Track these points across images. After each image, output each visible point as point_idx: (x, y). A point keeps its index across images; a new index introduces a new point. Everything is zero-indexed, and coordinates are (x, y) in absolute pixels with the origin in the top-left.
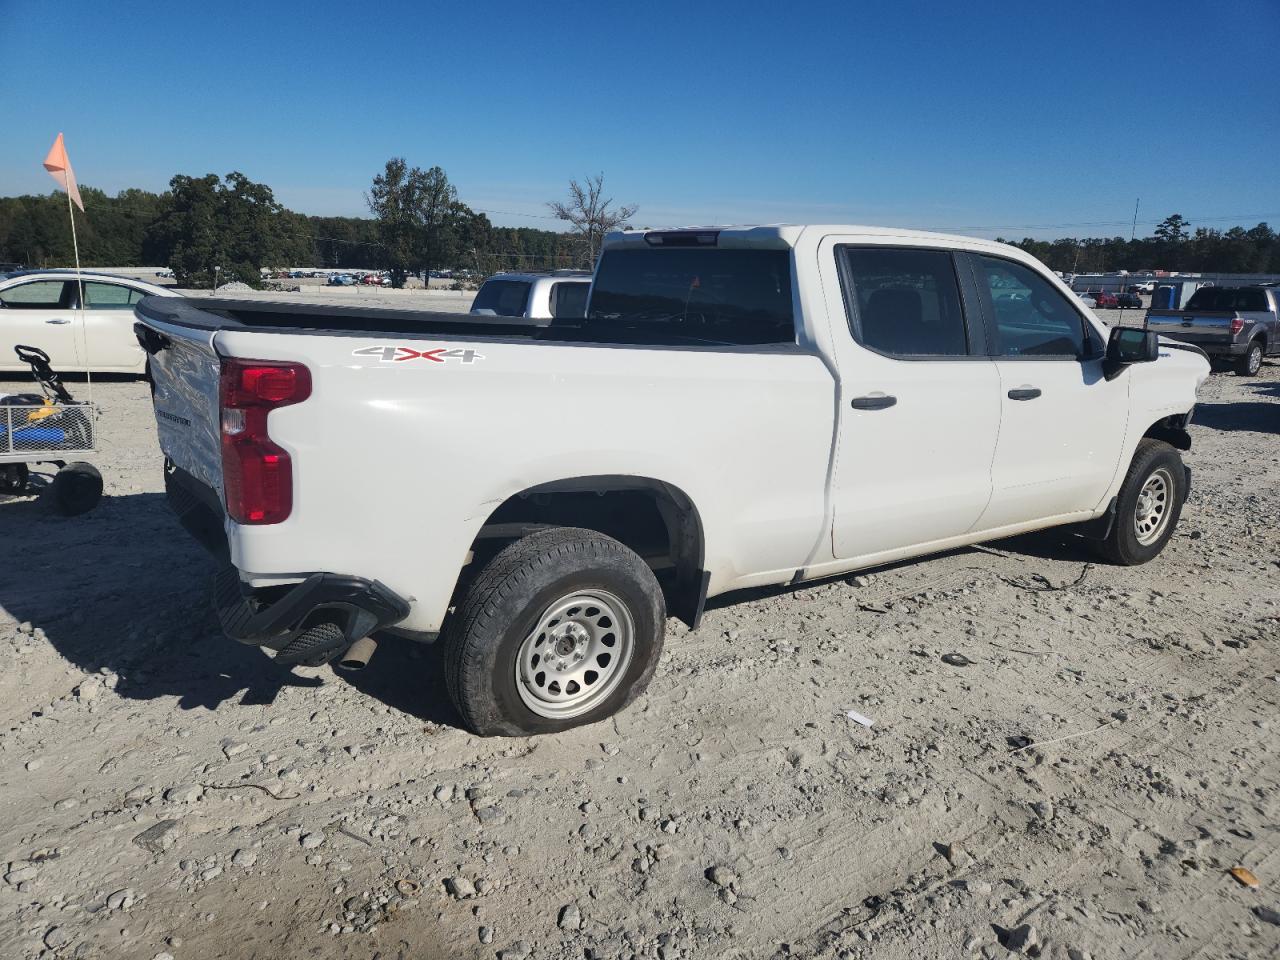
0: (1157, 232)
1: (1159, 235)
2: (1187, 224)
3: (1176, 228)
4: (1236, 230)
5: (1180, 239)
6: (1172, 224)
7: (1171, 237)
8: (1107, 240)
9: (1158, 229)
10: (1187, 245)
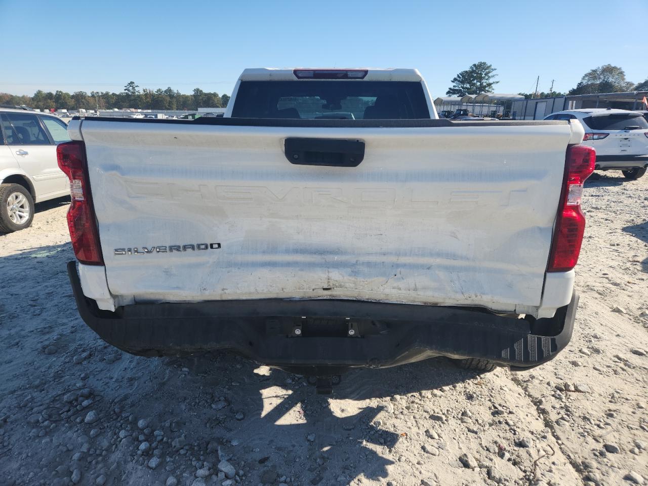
0: (125, 90)
1: (127, 91)
2: (137, 86)
3: (133, 88)
4: (159, 90)
5: (137, 93)
6: (131, 86)
7: (132, 93)
8: (102, 93)
9: (125, 88)
10: (139, 96)
